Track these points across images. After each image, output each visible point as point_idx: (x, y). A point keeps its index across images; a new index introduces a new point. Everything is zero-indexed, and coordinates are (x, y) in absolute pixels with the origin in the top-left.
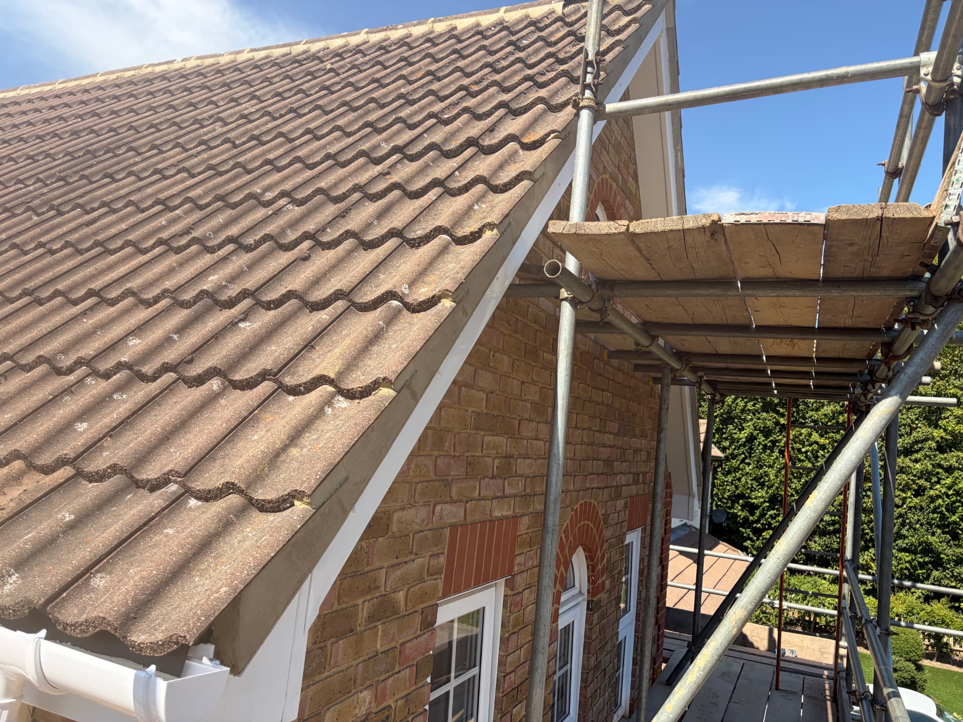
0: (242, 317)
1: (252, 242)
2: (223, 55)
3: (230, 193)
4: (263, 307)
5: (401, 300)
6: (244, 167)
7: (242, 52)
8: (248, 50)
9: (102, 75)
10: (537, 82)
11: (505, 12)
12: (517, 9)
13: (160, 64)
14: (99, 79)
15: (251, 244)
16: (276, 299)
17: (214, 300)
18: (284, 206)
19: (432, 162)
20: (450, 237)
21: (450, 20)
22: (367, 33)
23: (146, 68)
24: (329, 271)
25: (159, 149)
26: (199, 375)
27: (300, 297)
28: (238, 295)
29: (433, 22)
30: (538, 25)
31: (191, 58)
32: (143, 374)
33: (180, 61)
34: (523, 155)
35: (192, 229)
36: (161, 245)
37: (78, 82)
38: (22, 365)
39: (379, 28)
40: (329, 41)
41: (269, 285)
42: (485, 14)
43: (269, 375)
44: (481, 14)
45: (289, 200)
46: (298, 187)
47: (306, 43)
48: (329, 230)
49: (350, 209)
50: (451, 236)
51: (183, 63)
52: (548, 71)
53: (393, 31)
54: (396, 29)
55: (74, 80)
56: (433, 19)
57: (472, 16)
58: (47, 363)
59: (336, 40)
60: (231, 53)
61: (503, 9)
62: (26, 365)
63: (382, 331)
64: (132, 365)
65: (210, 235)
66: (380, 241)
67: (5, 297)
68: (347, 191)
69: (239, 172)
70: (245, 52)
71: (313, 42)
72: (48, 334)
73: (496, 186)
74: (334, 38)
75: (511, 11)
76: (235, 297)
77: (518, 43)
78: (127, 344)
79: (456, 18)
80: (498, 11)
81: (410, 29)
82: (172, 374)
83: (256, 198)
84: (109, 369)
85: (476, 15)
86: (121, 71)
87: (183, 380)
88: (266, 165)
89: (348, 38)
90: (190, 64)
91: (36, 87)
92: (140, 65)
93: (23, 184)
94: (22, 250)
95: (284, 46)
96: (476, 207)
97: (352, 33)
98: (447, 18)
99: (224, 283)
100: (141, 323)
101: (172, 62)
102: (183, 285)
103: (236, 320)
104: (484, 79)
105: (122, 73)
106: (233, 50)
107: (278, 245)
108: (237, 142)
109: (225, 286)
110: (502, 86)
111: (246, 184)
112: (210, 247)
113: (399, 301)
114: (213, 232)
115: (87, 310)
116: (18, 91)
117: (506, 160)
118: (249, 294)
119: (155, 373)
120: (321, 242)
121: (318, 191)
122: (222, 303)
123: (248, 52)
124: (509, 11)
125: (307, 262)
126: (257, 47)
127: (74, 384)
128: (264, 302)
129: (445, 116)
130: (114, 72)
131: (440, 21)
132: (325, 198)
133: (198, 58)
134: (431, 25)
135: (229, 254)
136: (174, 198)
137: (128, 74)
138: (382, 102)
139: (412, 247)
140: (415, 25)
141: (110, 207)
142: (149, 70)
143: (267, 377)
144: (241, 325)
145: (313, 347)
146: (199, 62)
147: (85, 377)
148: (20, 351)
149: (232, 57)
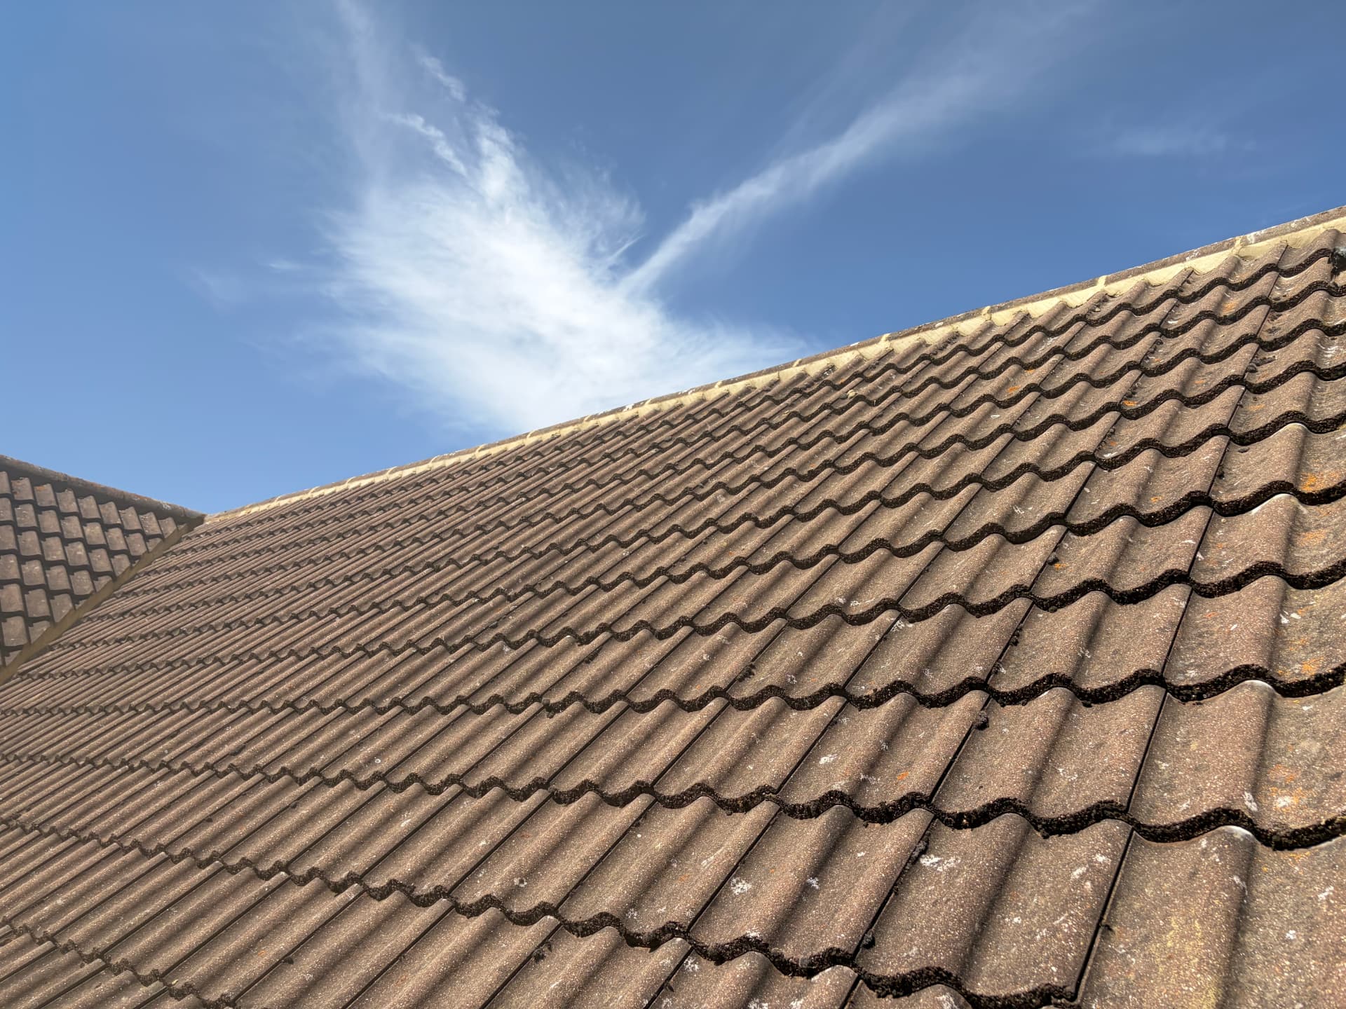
0: (922, 846)
1: (870, 692)
2: (686, 394)
3: (793, 604)
4: (947, 823)
5: (1250, 825)
6: (791, 559)
7: (711, 386)
8: (720, 383)
9: (532, 435)
10: (1251, 385)
11: (1107, 283)
12: (1126, 277)
13: (605, 415)
14: (529, 441)
15: (868, 696)
16: (975, 812)
17: (853, 809)
18: (892, 626)
19: (1131, 536)
20: (1270, 683)
21: (1017, 305)
22: (889, 339)
23: (588, 420)
24: (1049, 754)
25: (649, 536)
26: (904, 978)
27: (1022, 811)
28: (900, 801)
29: (991, 312)
30: (1181, 294)
31: (645, 402)
32: (786, 962)
33: (630, 407)
34: (1310, 513)
35: (753, 667)
36: (716, 696)
37: (502, 448)
38: (570, 924)
39: (906, 331)
40: (833, 358)
41: (947, 782)
42: (1073, 290)
43: (1060, 997)
44: (1066, 292)
45: (896, 613)
46: (907, 591)
47: (800, 363)
48: (1003, 670)
49: (1021, 630)
50: (1272, 681)
51: (635, 410)
52: (1258, 365)
53: (929, 332)
54: (933, 328)
55: (499, 444)
56: (988, 308)
57: (1051, 296)
58: (614, 926)
59: (845, 354)
60: (697, 390)
61: (1102, 280)
62: (577, 924)
63: (1245, 897)
64: (767, 945)
65: (792, 680)
66: (1117, 691)
67: (506, 789)
68: (1001, 597)
69: (785, 566)
70: (716, 386)
71: (810, 361)
72: (596, 865)
73: (1301, 577)
74: (841, 352)
75: (1117, 280)
76: (893, 806)
77: (1164, 326)
78: (731, 892)
79: (1026, 302)
80: (1093, 284)
81: (955, 326)
82: (846, 969)
83: (840, 611)
84: (723, 946)
85: (1058, 294)
86: (556, 428)
87: (868, 983)
88: (827, 554)
89: (862, 350)
90: (645, 411)
91: (451, 457)
92: (579, 417)
93: (477, 597)
94: (506, 705)
95: (769, 371)
96: (1284, 621)
97: (864, 342)
98: (1011, 304)
99: (862, 777)
100: (744, 852)
101: (620, 410)
102: (788, 777)
103: (916, 854)
104: (1135, 388)
105: (558, 431)
106: (698, 386)
107: (918, 699)
108: (761, 519)
109: (864, 780)
110: (1184, 397)
111: (811, 586)
112: (797, 701)
113: (1245, 827)
114: (795, 675)
115: (640, 817)
116: (430, 464)
117: (1291, 528)
118: (921, 802)
119: (811, 964)
120: (998, 692)
121: (948, 598)
122: (867, 813)
123: (720, 386)
124: (1112, 281)
125: (987, 731)
126: (731, 377)
127: (673, 974)
128: (949, 815)
129: (1108, 456)
130: (547, 430)
131: (1001, 309)
132: (962, 608)
133: (653, 402)
134: (987, 316)
135: (837, 715)
136: (703, 613)
137: (565, 432)
138: (973, 440)
139: (1184, 701)
140: (962, 320)
141: (612, 632)
142: (592, 423)
143: (1054, 1000)
144: (926, 861)
145: (1109, 928)
146: (655, 406)
147: (684, 959)
148: (565, 898)
149: (699, 395)
